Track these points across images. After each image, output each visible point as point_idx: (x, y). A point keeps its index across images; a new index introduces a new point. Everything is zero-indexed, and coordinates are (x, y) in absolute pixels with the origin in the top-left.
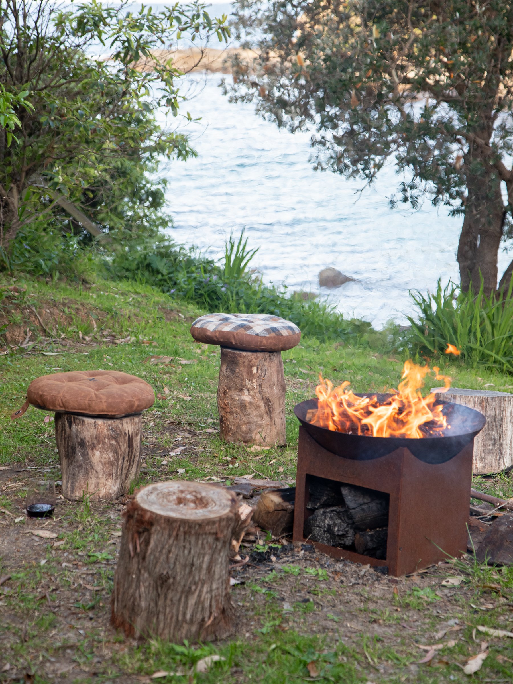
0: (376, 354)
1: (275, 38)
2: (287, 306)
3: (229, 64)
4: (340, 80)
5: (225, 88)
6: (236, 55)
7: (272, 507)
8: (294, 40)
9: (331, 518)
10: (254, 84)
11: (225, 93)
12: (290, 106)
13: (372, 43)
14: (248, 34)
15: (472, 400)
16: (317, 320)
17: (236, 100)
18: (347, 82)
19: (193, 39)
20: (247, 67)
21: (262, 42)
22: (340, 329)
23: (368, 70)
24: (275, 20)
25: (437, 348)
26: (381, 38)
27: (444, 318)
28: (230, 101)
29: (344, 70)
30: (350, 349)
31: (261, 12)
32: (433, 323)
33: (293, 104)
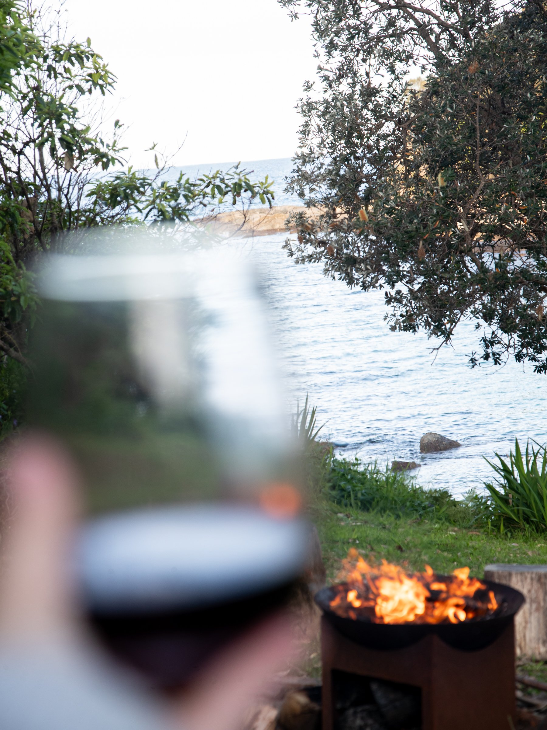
0: (456, 529)
1: (339, 193)
2: (359, 480)
3: (293, 224)
4: (407, 232)
5: (290, 249)
6: (301, 214)
7: (298, 709)
8: (361, 194)
9: (362, 718)
10: (322, 243)
11: (291, 254)
12: (360, 263)
13: (438, 192)
14: (312, 190)
15: (529, 576)
16: (391, 495)
17: (303, 260)
18: (413, 234)
19: (234, 203)
20: (313, 225)
21: (327, 199)
22: (417, 502)
23: (435, 221)
24: (337, 174)
25: (521, 518)
26: (447, 186)
27: (527, 486)
28: (297, 262)
29: (411, 222)
30: (427, 525)
31: (324, 167)
32: (517, 492)
33: (363, 260)
